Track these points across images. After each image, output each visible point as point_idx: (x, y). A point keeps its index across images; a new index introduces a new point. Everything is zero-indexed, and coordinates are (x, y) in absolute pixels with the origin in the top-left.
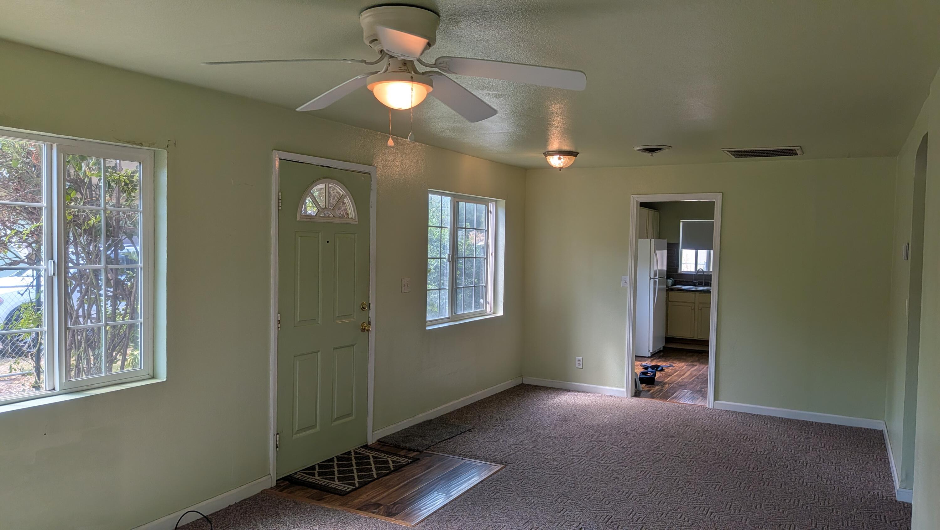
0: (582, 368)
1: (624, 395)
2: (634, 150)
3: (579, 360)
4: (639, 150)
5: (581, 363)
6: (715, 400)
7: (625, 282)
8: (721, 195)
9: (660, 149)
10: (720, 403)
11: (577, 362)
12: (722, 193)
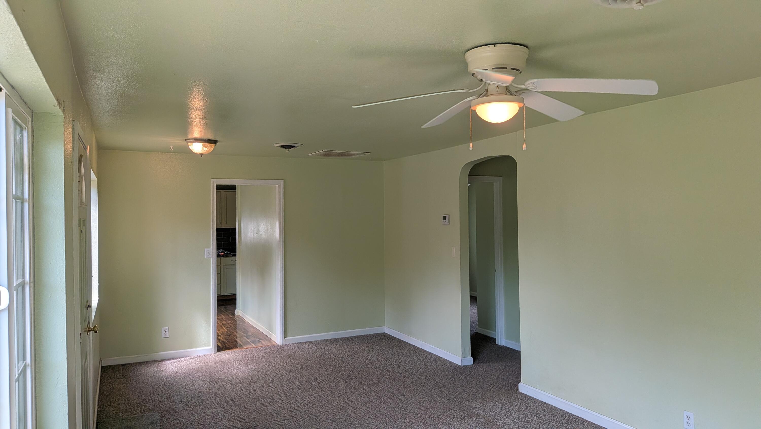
0: (169, 337)
1: (211, 352)
2: (274, 146)
3: (165, 331)
4: (279, 146)
5: (167, 332)
6: (285, 338)
7: (209, 254)
8: (283, 182)
9: (295, 146)
10: (289, 339)
11: (164, 333)
12: (283, 180)
